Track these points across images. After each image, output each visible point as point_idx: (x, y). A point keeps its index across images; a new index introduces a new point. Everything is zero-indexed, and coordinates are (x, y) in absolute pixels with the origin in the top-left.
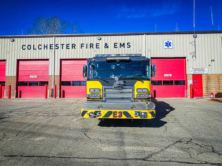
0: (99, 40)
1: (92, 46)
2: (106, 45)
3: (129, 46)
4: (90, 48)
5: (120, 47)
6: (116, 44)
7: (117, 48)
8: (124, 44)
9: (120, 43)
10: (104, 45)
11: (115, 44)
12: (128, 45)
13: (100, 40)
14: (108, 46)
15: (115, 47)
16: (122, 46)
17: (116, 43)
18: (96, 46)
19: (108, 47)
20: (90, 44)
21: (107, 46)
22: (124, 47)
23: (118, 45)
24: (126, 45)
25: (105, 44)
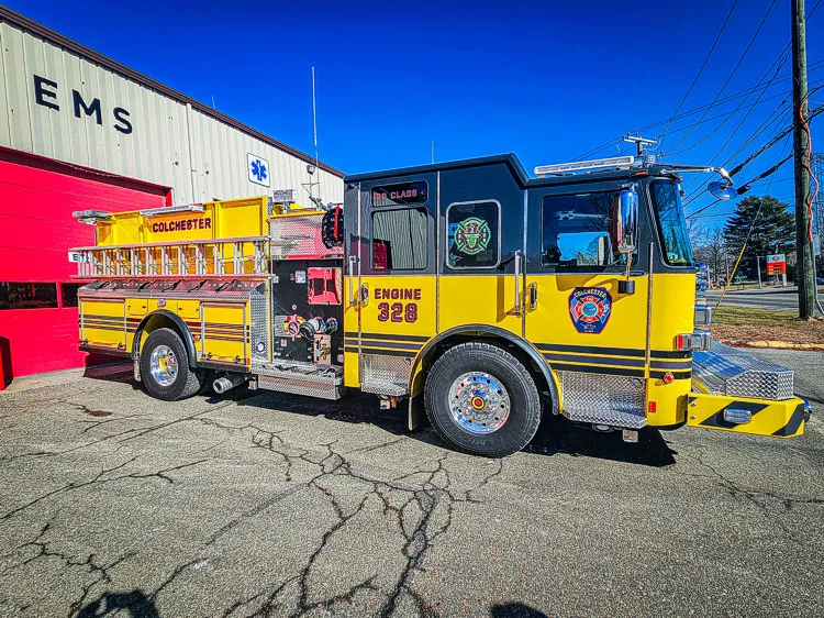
5: (78, 114)
7: (57, 108)
12: (118, 118)
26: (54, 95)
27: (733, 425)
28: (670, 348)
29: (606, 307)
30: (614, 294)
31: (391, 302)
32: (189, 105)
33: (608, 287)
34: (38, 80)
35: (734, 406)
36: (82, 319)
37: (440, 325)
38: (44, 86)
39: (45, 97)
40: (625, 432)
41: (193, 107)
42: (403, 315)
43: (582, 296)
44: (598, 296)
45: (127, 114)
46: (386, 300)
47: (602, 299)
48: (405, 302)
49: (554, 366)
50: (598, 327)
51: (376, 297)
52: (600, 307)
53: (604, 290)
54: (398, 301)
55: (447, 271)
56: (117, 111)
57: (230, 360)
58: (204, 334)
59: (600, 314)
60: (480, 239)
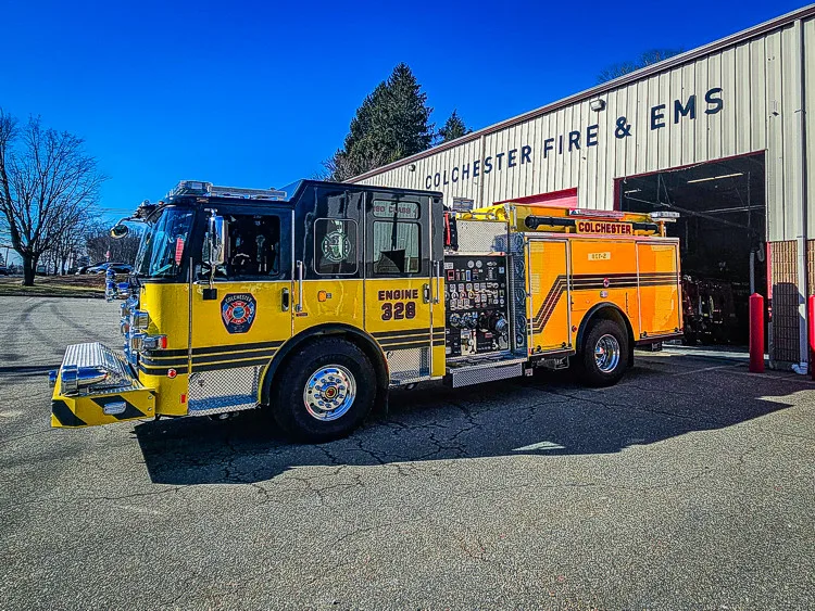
0: (598, 110)
1: (576, 141)
2: (620, 126)
4: (570, 149)
8: (692, 100)
9: (677, 102)
10: (614, 127)
11: (653, 110)
13: (603, 108)
14: (629, 127)
15: (654, 127)
16: (684, 114)
17: (659, 108)
18: (589, 136)
19: (627, 133)
20: (571, 134)
21: (623, 129)
22: (693, 116)
23: (668, 113)
24: (702, 105)
25: (618, 122)
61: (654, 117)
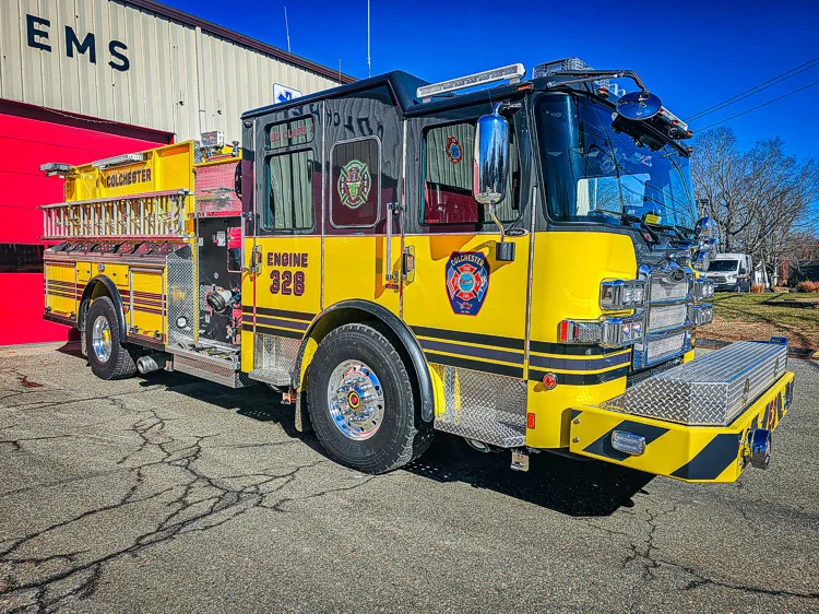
3: (122, 63)
5: (70, 54)
6: (42, 28)
7: (48, 48)
8: (90, 39)
9: (69, 30)
12: (113, 53)
15: (32, 43)
22: (93, 59)
26: (45, 35)
27: (624, 455)
28: (553, 338)
29: (483, 279)
30: (492, 262)
31: (281, 269)
32: (198, 29)
33: (486, 251)
34: (31, 19)
35: (626, 427)
36: (47, 284)
37: (324, 301)
38: (36, 26)
39: (37, 38)
40: (515, 456)
41: (203, 31)
42: (291, 286)
43: (459, 265)
44: (475, 265)
45: (125, 47)
46: (276, 268)
47: (479, 268)
48: (294, 270)
49: (431, 358)
50: (475, 306)
51: (270, 264)
52: (478, 279)
53: (481, 255)
54: (288, 268)
55: (331, 231)
56: (113, 44)
57: (151, 335)
58: (132, 304)
59: (477, 288)
60: (361, 188)
61: (31, 32)
